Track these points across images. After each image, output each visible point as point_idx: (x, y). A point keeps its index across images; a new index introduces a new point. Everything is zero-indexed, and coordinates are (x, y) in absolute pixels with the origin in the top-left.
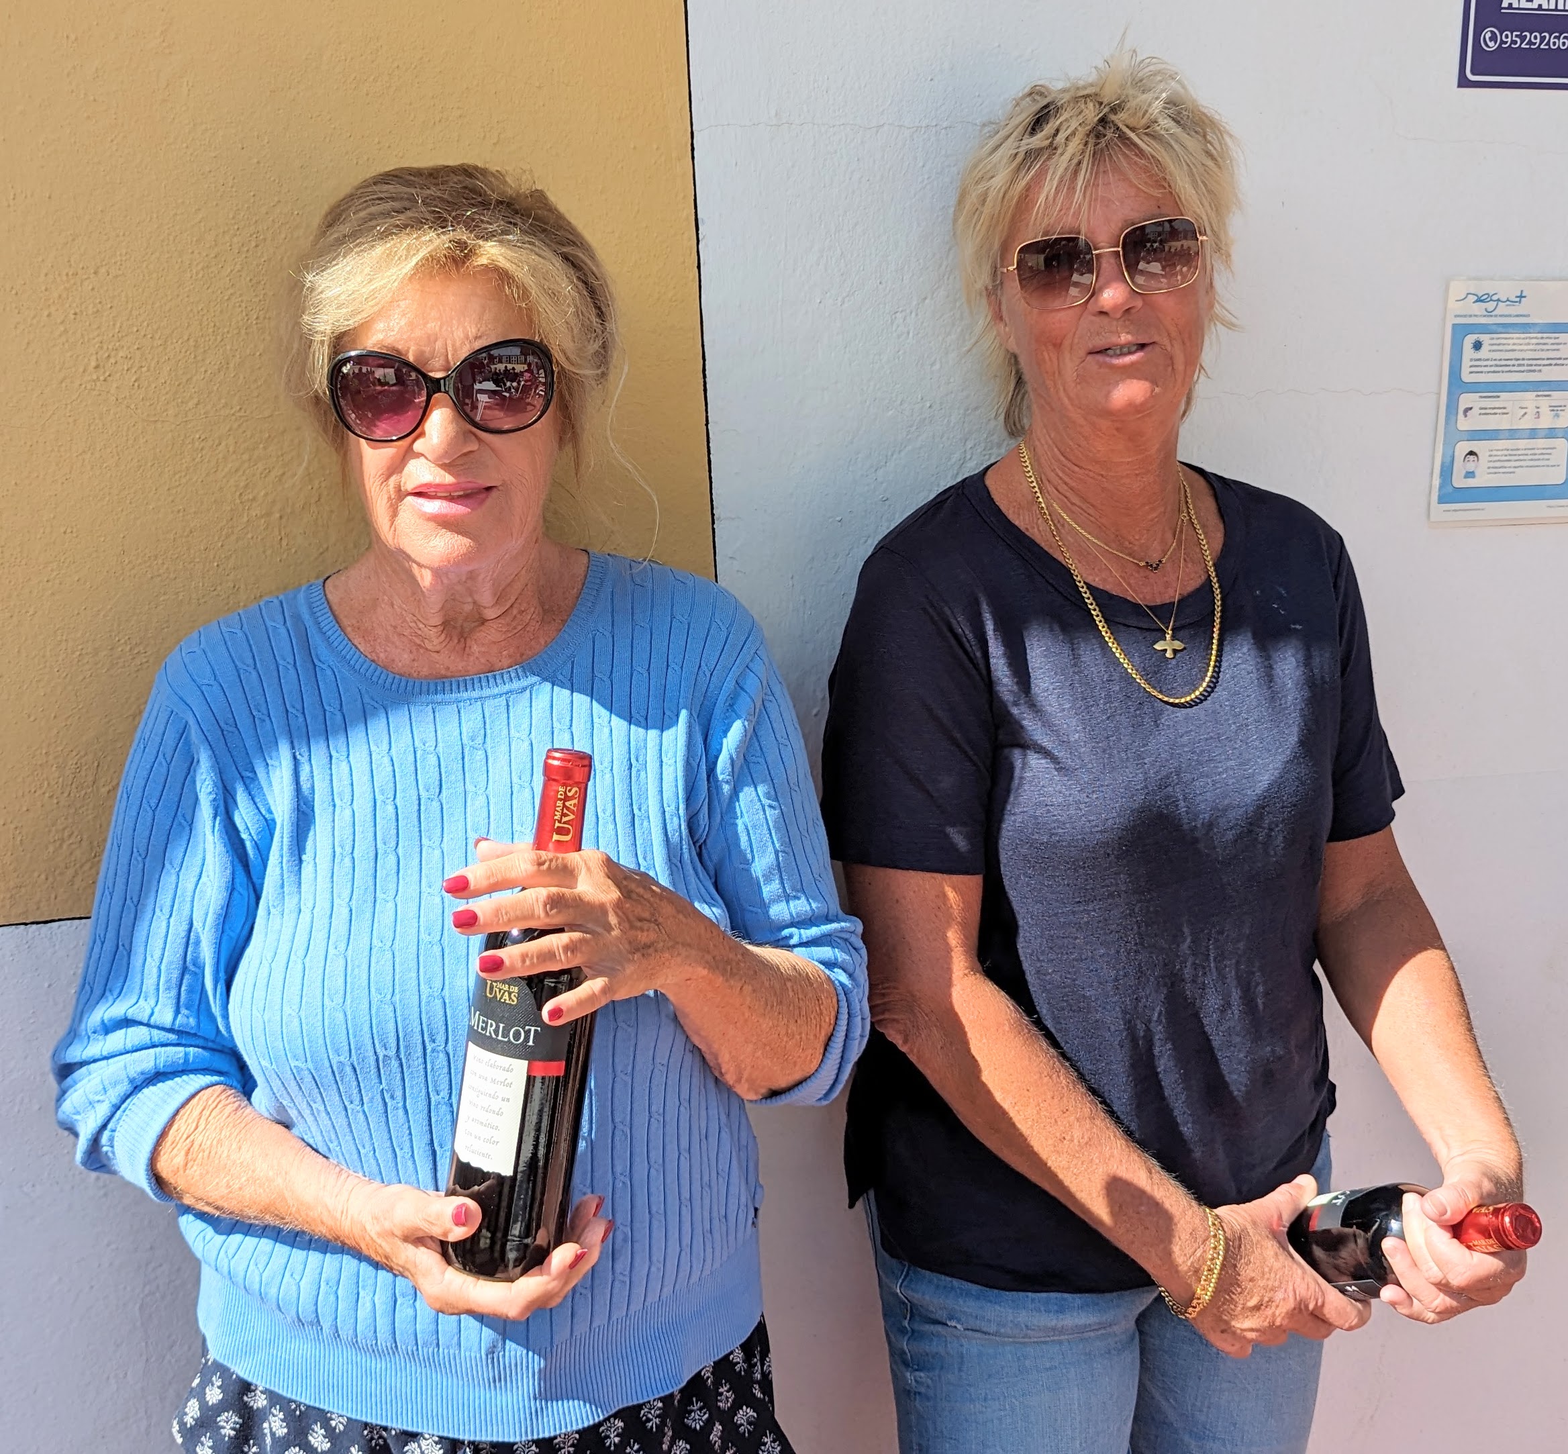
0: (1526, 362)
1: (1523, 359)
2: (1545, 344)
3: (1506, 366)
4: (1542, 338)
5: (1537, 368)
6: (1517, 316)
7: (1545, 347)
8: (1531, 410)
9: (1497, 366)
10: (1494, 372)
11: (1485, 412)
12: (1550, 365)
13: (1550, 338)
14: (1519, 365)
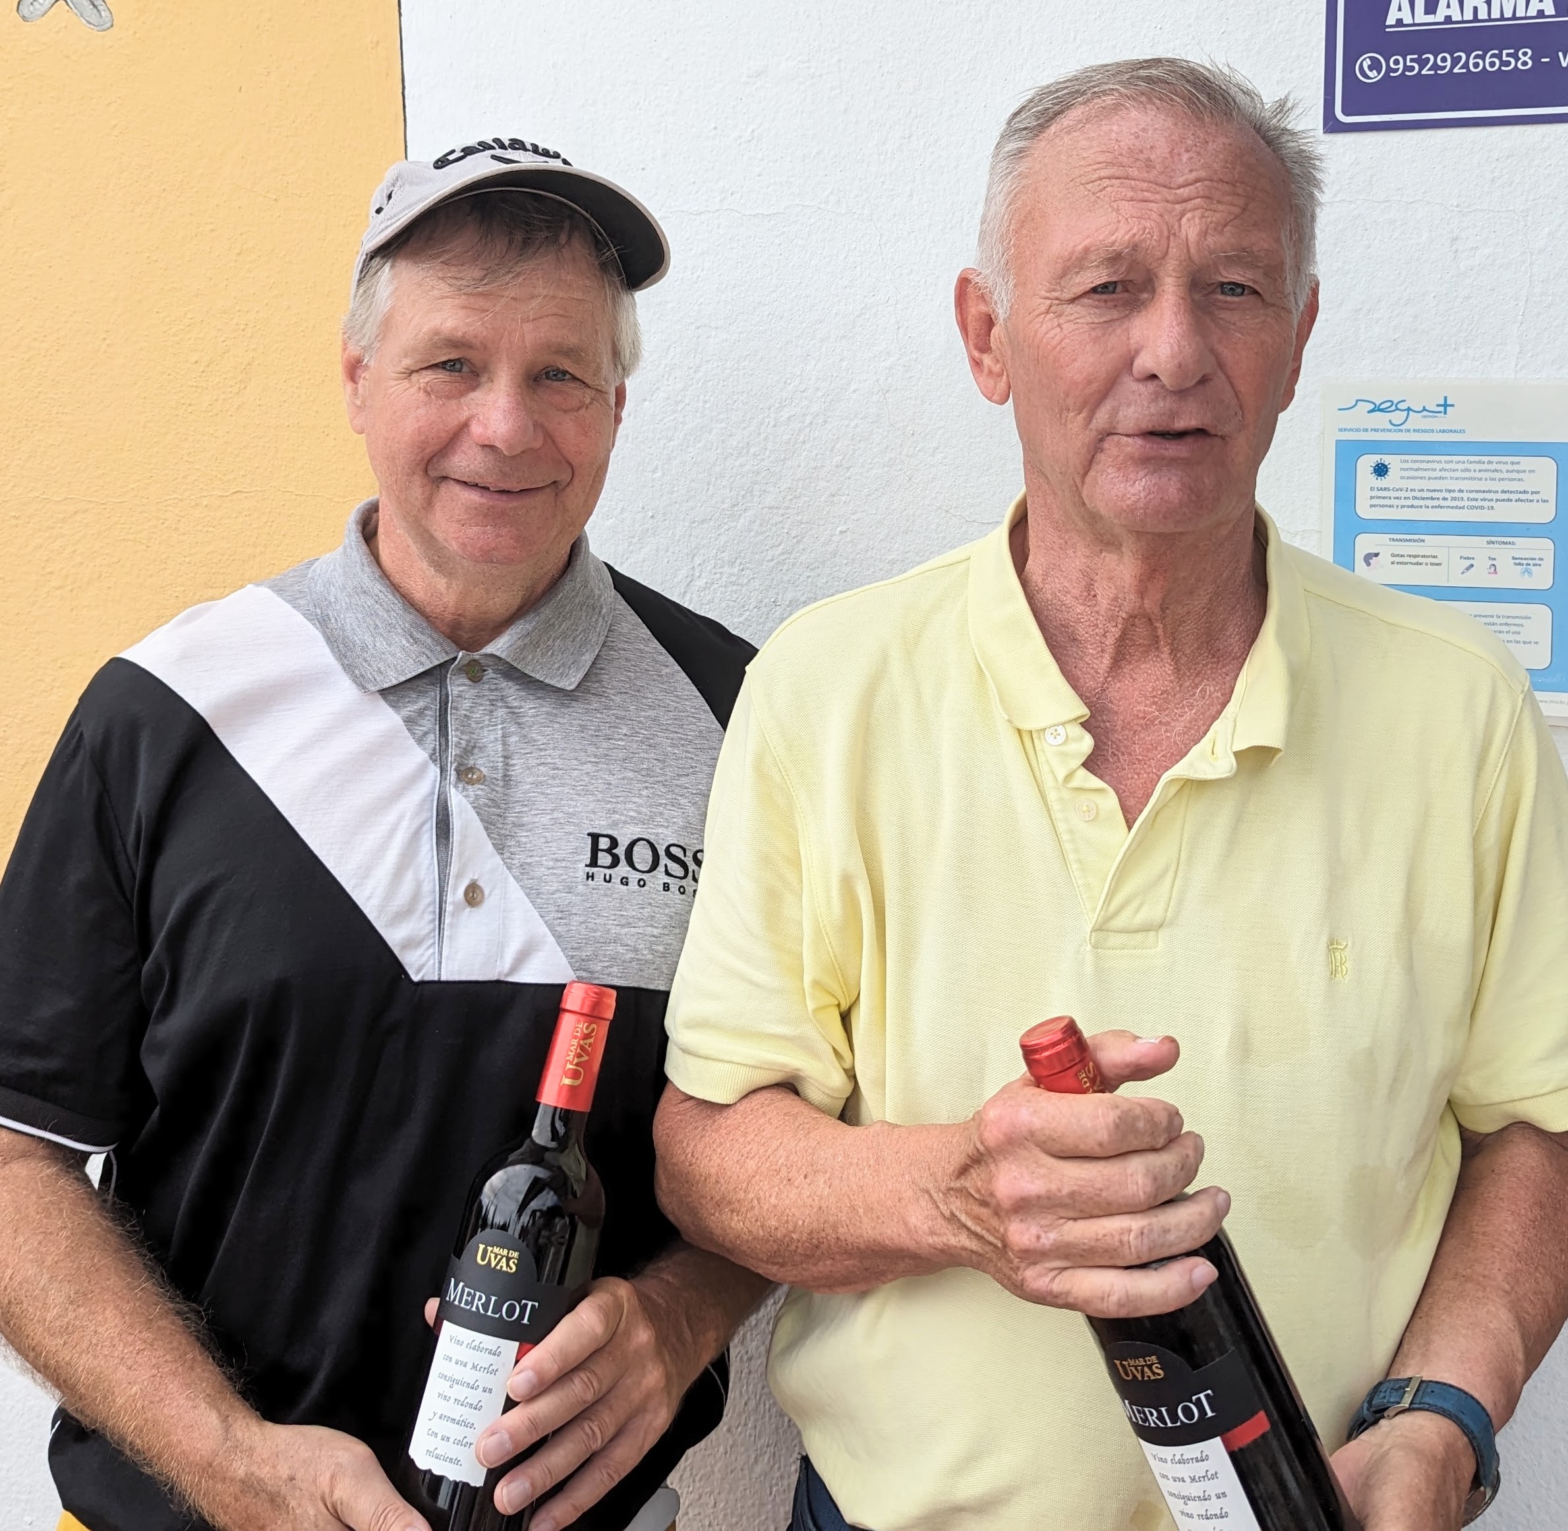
0: (1465, 495)
1: (1461, 491)
2: (1496, 471)
3: (1432, 499)
4: (1490, 462)
5: (1486, 504)
6: (1444, 431)
7: (1497, 475)
8: (1482, 564)
9: (1416, 498)
10: (1412, 506)
11: (1398, 560)
12: (1509, 500)
13: (1506, 463)
14: (1454, 499)
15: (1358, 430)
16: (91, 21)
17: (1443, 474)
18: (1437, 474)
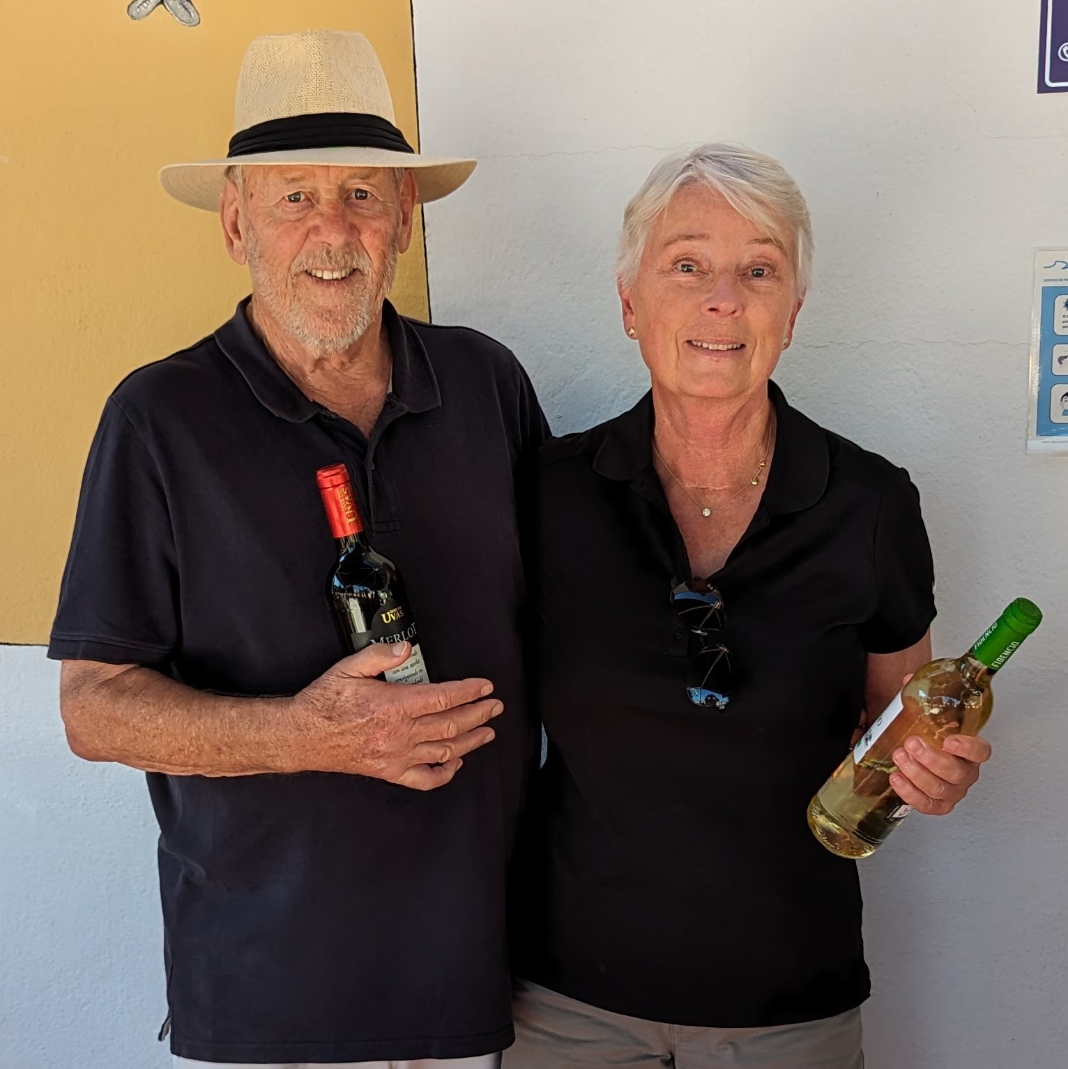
15: (1056, 280)
16: (184, 19)
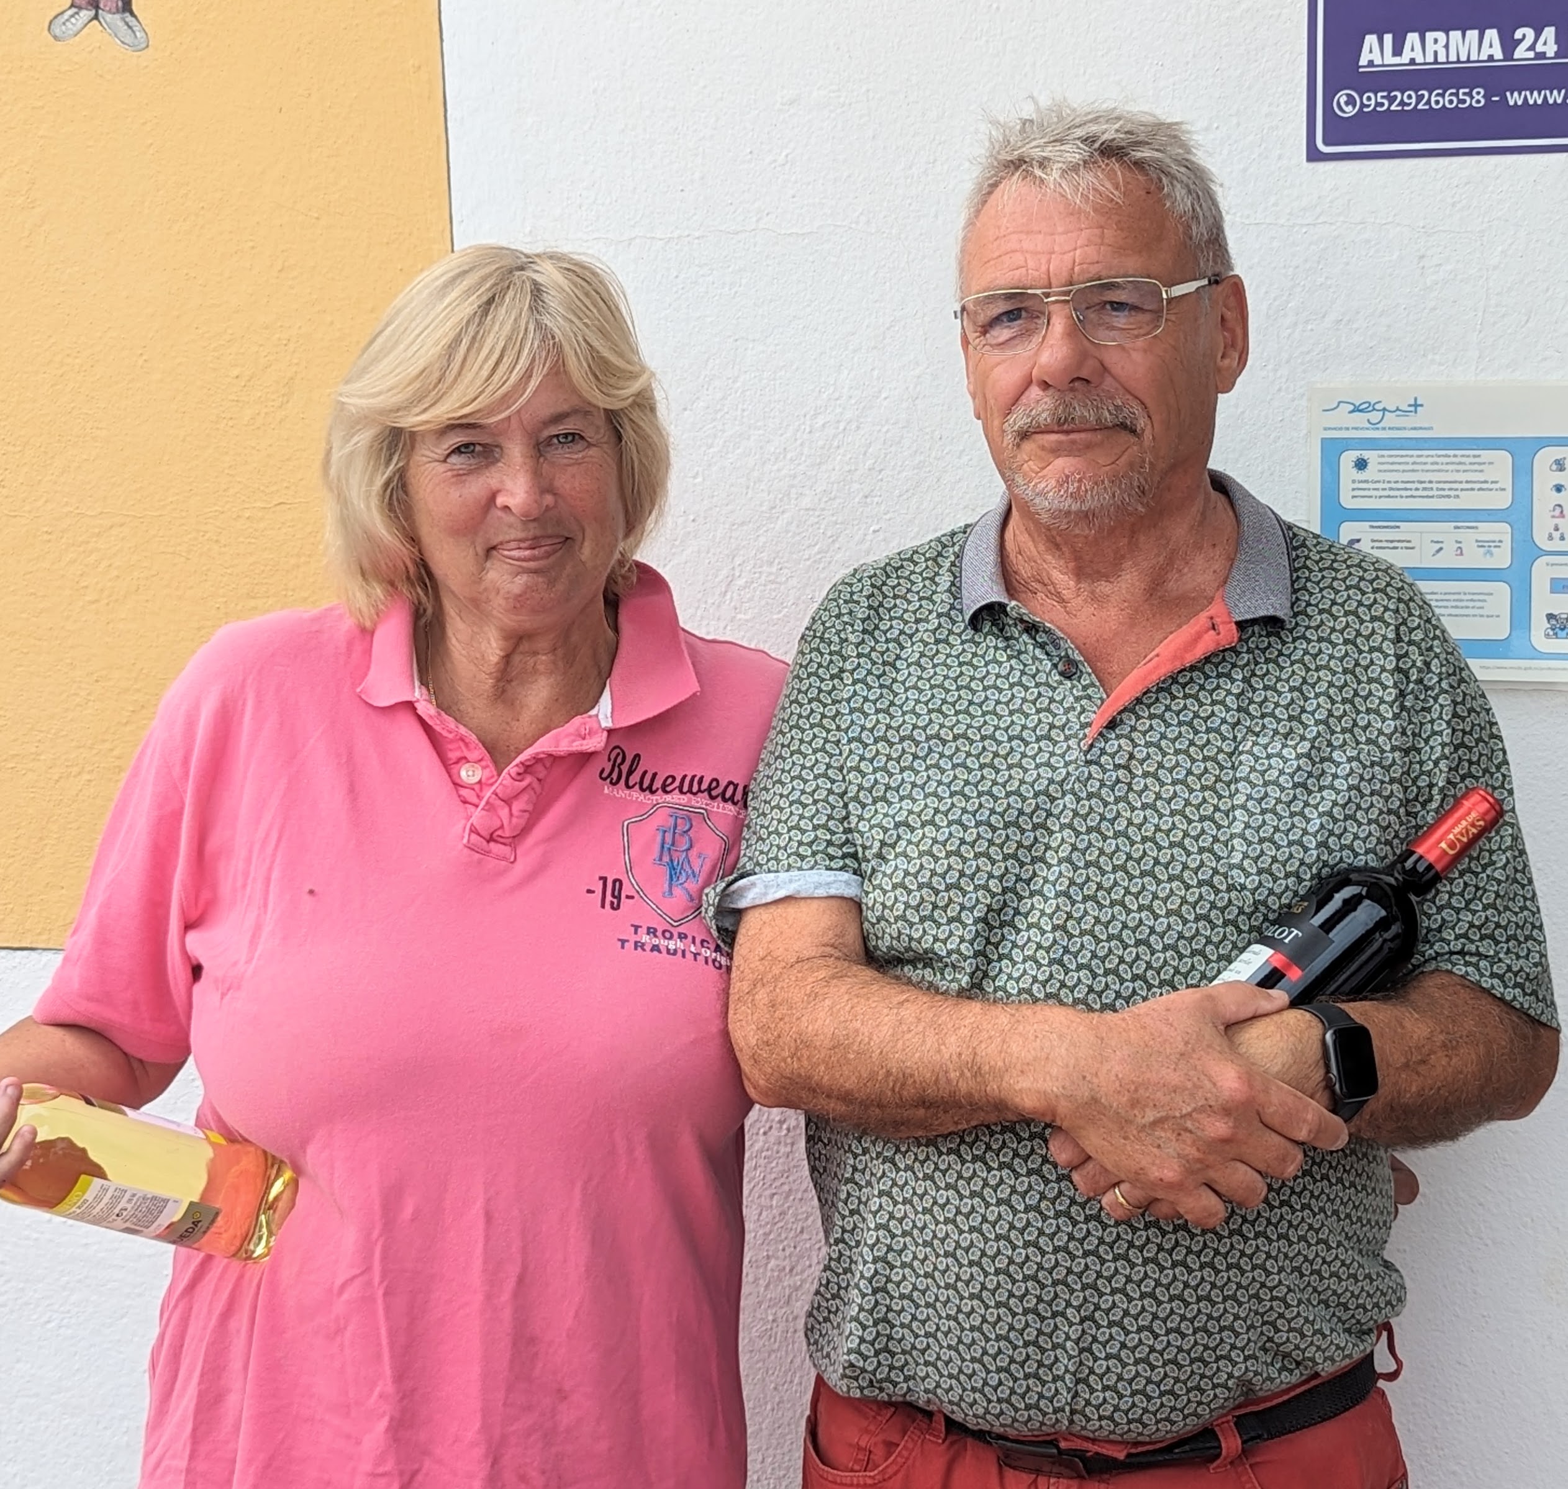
0: (1434, 486)
1: (1431, 482)
2: (1461, 463)
3: (1406, 489)
4: (1455, 456)
5: (1453, 493)
6: (1414, 428)
7: (1462, 467)
8: (1449, 545)
9: (1391, 489)
10: (1388, 497)
11: (1378, 545)
12: (1472, 489)
13: (1468, 456)
14: (1425, 489)
15: (1340, 429)
16: (126, 41)
17: (1416, 467)
18: (1410, 467)
